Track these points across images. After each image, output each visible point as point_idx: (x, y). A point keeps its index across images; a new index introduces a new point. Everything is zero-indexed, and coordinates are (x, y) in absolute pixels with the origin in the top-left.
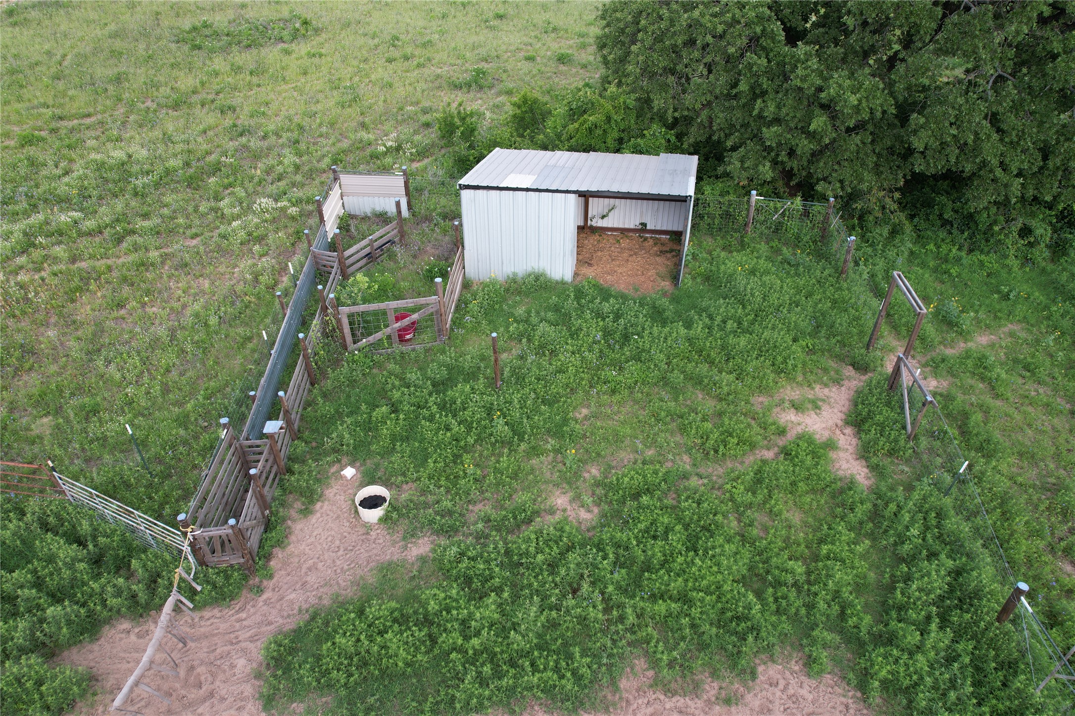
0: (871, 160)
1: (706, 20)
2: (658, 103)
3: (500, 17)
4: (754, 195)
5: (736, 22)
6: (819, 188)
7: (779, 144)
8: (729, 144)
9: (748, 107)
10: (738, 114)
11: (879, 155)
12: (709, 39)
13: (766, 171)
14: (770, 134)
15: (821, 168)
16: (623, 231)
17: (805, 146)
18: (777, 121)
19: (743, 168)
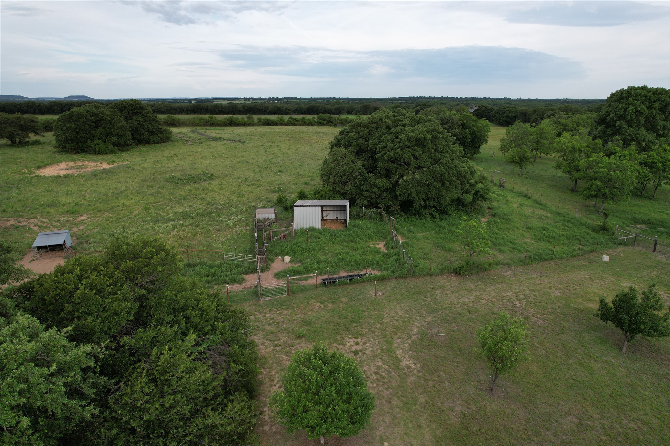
0: (390, 199)
1: (347, 169)
2: (337, 189)
3: (280, 172)
4: (364, 209)
5: (354, 170)
6: (379, 205)
7: (368, 196)
8: (357, 197)
9: (360, 188)
10: (358, 190)
11: (392, 197)
12: (348, 173)
13: (366, 202)
14: (365, 194)
15: (378, 201)
16: (332, 220)
17: (373, 196)
18: (367, 191)
19: (360, 202)
